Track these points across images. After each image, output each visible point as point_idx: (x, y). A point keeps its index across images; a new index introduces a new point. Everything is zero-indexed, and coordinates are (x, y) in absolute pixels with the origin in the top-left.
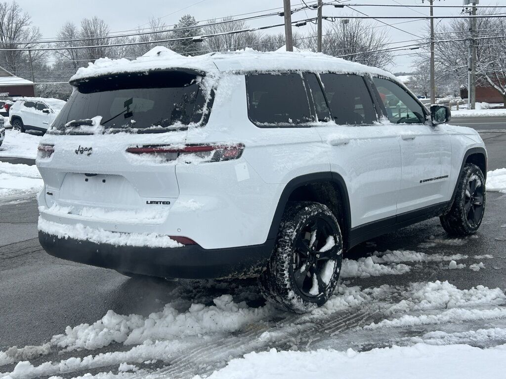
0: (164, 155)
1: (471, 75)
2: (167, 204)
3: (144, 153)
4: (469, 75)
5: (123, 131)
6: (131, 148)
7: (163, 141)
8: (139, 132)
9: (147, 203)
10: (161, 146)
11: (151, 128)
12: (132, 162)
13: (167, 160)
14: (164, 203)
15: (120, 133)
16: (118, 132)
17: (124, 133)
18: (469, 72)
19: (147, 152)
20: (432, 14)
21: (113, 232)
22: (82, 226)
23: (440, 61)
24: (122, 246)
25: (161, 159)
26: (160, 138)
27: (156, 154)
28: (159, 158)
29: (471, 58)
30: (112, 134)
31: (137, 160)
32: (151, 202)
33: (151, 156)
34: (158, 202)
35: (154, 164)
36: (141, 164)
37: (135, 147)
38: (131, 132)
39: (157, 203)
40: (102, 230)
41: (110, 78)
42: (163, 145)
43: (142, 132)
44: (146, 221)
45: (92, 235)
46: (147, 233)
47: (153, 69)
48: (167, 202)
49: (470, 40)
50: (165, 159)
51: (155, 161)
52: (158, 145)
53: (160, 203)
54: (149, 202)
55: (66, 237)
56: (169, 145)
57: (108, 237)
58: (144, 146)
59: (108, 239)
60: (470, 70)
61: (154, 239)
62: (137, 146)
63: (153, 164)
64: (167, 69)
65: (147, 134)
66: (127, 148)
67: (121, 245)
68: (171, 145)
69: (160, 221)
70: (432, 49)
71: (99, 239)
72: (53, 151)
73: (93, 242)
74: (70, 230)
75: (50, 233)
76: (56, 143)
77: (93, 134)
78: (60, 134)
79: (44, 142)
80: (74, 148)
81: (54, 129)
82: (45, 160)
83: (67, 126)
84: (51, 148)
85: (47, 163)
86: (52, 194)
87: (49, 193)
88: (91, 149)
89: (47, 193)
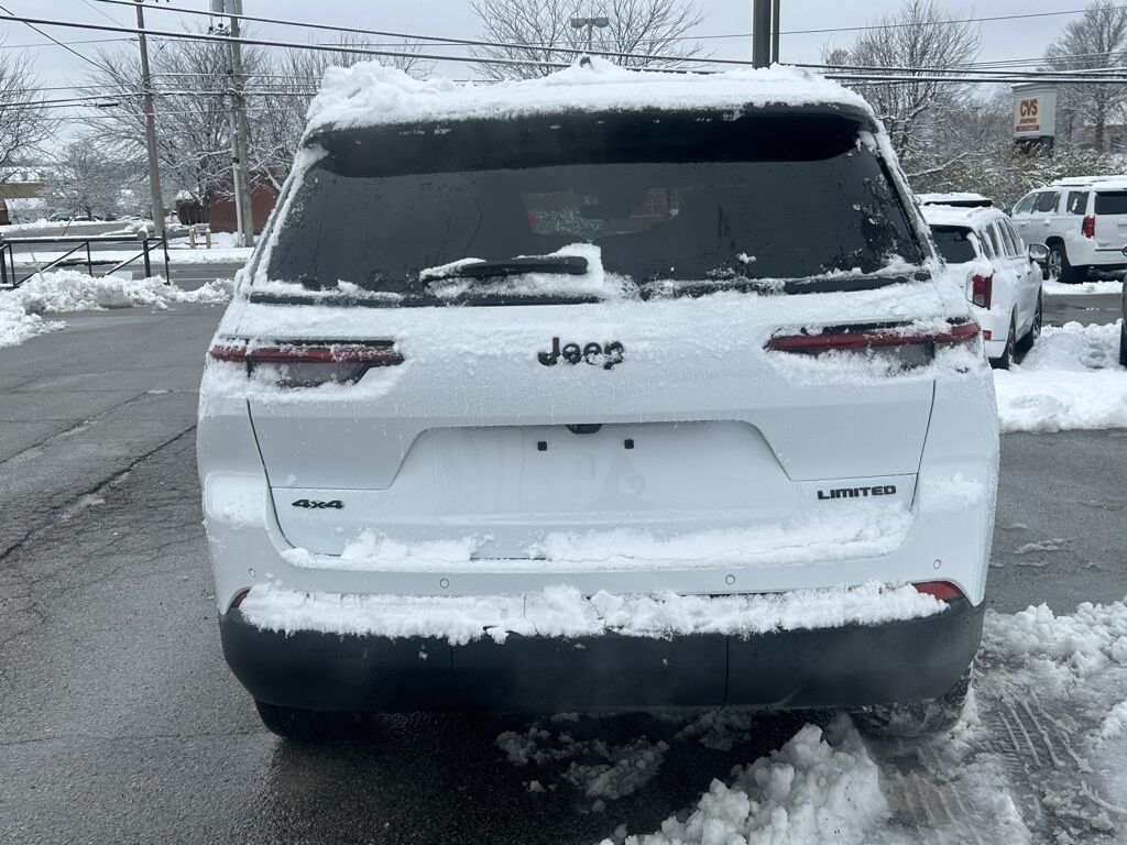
0: (893, 353)
1: (238, 171)
2: (887, 492)
3: (832, 351)
4: (235, 172)
5: (725, 288)
6: (782, 338)
7: (890, 312)
8: (791, 289)
9: (820, 495)
10: (882, 325)
11: (830, 275)
12: (793, 378)
13: (905, 367)
14: (876, 491)
15: (719, 294)
16: (709, 290)
17: (733, 294)
18: (235, 166)
19: (840, 347)
20: (141, 24)
21: (712, 596)
22: (574, 593)
23: (136, 138)
24: (769, 634)
25: (887, 365)
26: (876, 303)
27: (870, 351)
28: (880, 363)
29: (236, 136)
30: (686, 299)
31: (813, 372)
32: (835, 494)
33: (856, 357)
34: (856, 490)
35: (871, 380)
36: (832, 381)
37: (797, 332)
38: (764, 291)
39: (854, 493)
40: (672, 595)
41: (556, 127)
42: (892, 325)
43: (806, 290)
44: (839, 551)
45: (624, 615)
46: (848, 584)
47: (759, 102)
48: (886, 488)
49: (232, 95)
50: (896, 364)
51: (871, 373)
52: (873, 326)
53: (865, 494)
54: (827, 493)
55: (499, 635)
56: (910, 323)
57: (698, 613)
58: (826, 329)
59: (701, 620)
60: (237, 161)
61: (877, 600)
62: (803, 330)
63: (865, 381)
64: (806, 105)
65: (822, 295)
66: (768, 337)
67: (763, 631)
68: (915, 321)
69: (888, 543)
70: (148, 109)
71: (660, 626)
72: (398, 360)
73: (640, 634)
74: (505, 610)
75: (391, 633)
76: (404, 333)
77: (593, 300)
78: (405, 304)
79: (303, 333)
80: (530, 345)
81: (347, 287)
82: (330, 394)
83: (430, 278)
84: (373, 352)
85: (350, 404)
86: (338, 505)
87: (305, 504)
88: (617, 346)
89: (296, 504)
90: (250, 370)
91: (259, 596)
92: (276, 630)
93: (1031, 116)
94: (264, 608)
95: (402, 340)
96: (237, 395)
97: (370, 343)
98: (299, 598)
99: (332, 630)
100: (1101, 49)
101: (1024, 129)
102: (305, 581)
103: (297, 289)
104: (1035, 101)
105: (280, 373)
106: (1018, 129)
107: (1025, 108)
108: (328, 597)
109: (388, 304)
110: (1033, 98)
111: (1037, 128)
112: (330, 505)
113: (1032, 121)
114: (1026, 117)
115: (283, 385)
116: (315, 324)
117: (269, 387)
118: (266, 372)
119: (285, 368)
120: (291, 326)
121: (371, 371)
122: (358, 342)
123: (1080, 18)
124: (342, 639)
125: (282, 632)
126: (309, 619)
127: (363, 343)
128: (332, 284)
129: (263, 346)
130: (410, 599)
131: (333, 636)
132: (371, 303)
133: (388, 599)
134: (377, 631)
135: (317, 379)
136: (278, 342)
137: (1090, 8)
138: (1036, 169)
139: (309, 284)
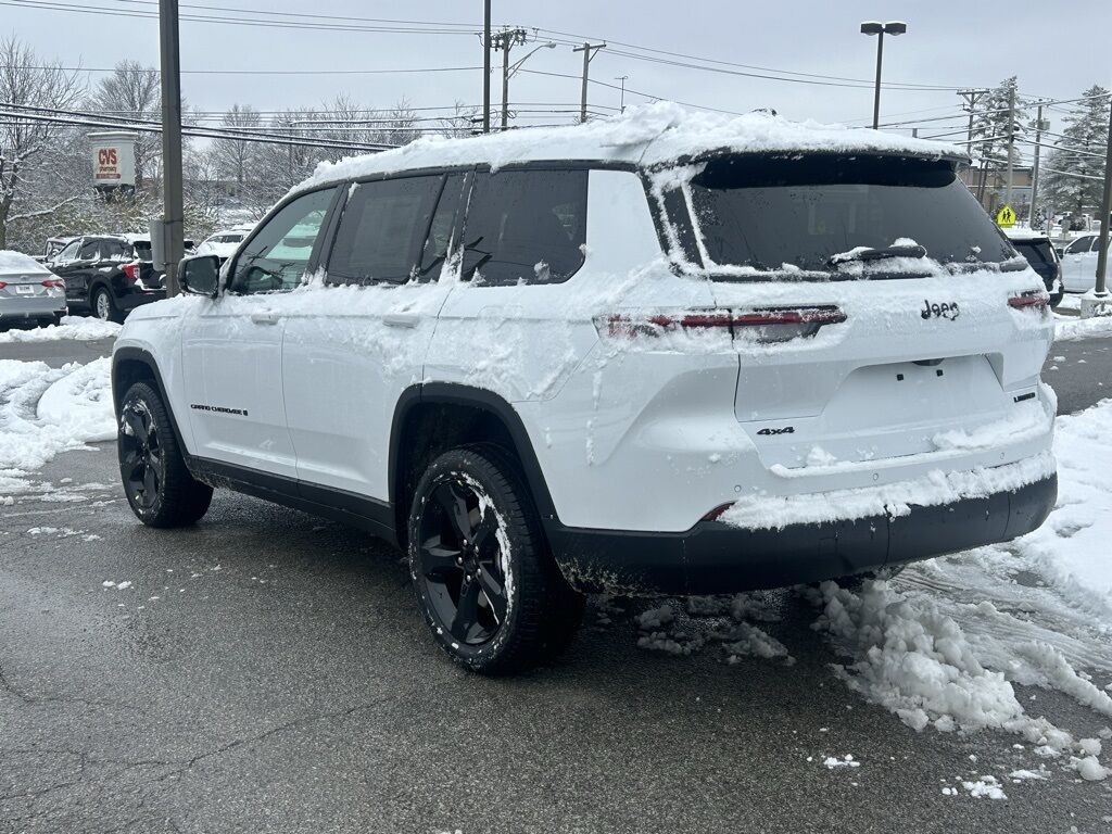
3: (1025, 308)
5: (980, 268)
6: (1011, 299)
8: (1002, 269)
9: (1015, 400)
16: (974, 269)
21: (995, 468)
22: (940, 473)
27: (1034, 307)
32: (1020, 399)
37: (1014, 296)
45: (965, 484)
50: (1041, 316)
54: (1017, 398)
58: (1022, 294)
62: (1016, 294)
66: (1007, 299)
72: (842, 319)
73: (975, 497)
74: (909, 491)
75: (853, 517)
76: (843, 300)
77: (930, 275)
78: (833, 279)
79: (775, 302)
80: (915, 305)
81: (790, 268)
82: (798, 346)
83: (841, 261)
84: (827, 314)
85: (817, 351)
86: (791, 430)
87: (767, 432)
88: (955, 305)
89: (760, 433)
90: (732, 332)
91: (748, 504)
92: (769, 528)
93: (111, 165)
94: (753, 514)
95: (844, 305)
96: (729, 351)
97: (822, 308)
98: (781, 502)
99: (812, 521)
100: (133, 104)
101: (104, 176)
102: (782, 487)
103: (750, 271)
104: (114, 151)
105: (760, 333)
106: (98, 176)
107: (103, 157)
108: (803, 497)
109: (822, 279)
110: (111, 148)
111: (119, 176)
112: (784, 431)
113: (112, 169)
114: (106, 165)
115: (762, 341)
116: (782, 295)
117: (753, 344)
118: (751, 333)
119: (763, 329)
120: (765, 297)
121: (823, 328)
122: (814, 307)
123: (112, 76)
124: (819, 526)
125: (774, 528)
126: (793, 515)
127: (817, 307)
128: (778, 266)
129: (746, 313)
130: (858, 491)
131: (813, 525)
132: (811, 279)
133: (843, 493)
134: (842, 517)
135: (788, 336)
136: (756, 310)
137: (120, 67)
138: (141, 214)
139: (757, 267)
